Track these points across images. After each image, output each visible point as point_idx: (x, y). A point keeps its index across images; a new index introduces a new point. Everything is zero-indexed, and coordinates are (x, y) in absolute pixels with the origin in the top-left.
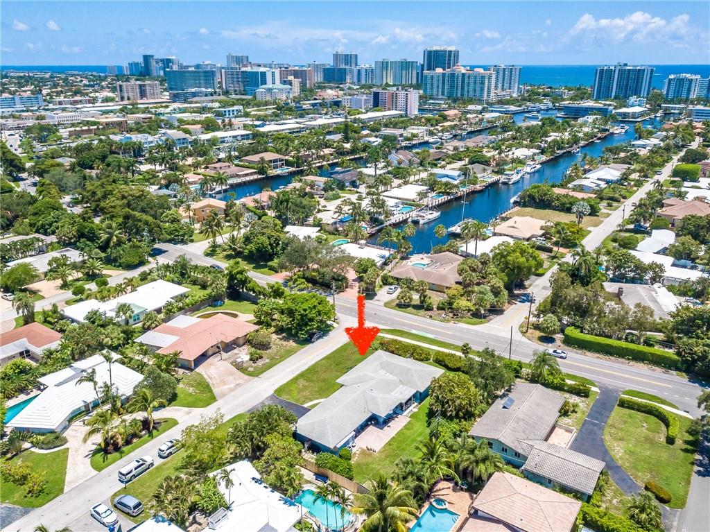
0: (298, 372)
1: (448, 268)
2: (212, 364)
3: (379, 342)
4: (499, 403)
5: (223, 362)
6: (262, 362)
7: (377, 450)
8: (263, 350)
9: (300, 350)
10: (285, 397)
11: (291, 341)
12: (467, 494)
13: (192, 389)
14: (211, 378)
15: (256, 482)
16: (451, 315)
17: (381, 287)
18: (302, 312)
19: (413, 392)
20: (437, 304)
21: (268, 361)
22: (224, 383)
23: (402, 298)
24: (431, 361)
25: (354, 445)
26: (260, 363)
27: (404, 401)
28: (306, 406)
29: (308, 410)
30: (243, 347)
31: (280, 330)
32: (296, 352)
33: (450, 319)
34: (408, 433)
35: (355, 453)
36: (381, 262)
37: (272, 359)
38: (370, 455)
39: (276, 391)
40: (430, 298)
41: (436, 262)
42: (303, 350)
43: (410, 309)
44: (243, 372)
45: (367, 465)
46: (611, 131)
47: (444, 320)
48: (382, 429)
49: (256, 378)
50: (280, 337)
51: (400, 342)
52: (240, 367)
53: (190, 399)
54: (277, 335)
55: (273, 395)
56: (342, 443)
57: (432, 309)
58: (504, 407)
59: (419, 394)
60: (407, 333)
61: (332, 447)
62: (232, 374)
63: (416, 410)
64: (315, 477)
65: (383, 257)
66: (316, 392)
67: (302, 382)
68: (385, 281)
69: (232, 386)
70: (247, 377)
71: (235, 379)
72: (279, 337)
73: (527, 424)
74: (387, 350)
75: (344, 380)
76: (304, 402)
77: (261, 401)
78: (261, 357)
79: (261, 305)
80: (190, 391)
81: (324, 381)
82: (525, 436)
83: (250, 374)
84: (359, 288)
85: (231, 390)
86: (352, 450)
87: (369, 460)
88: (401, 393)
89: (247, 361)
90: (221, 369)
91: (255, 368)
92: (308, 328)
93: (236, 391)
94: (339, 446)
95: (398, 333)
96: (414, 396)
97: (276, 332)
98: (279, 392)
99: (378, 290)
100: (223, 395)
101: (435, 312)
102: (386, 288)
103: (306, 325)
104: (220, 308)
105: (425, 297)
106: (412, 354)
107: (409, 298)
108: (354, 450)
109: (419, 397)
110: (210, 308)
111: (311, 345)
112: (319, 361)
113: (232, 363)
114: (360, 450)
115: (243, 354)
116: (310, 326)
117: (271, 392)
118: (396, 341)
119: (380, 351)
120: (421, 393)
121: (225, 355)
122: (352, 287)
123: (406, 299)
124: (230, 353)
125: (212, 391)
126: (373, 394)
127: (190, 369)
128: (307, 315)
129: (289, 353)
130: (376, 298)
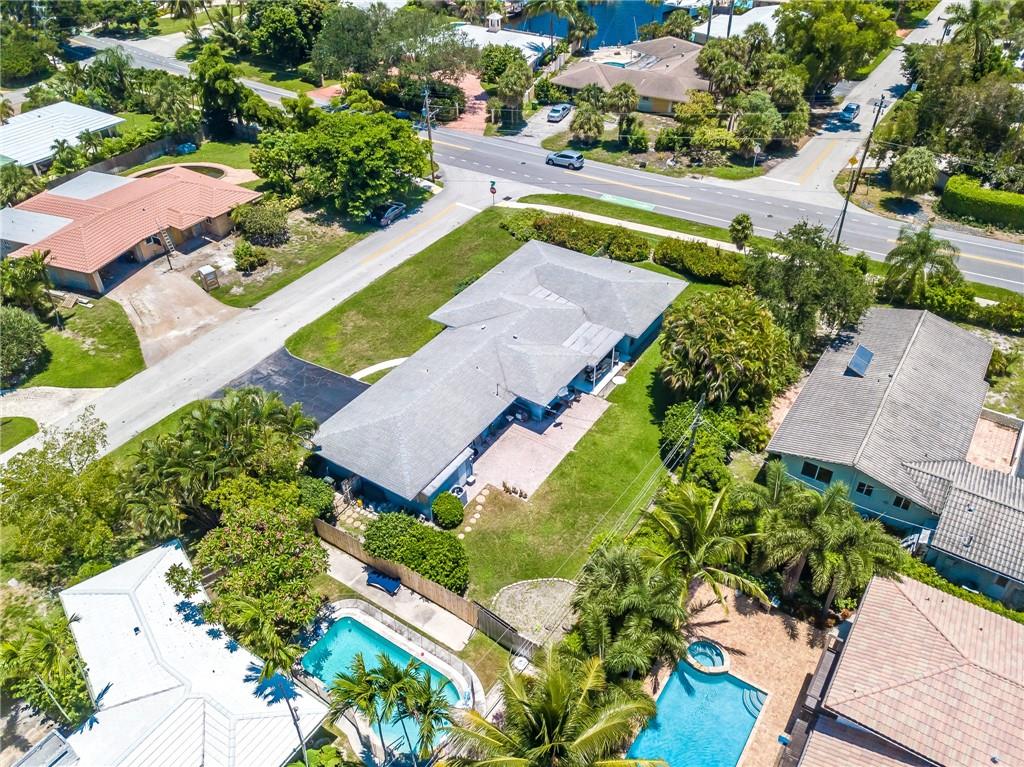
0: (346, 295)
1: (676, 63)
2: (147, 281)
3: (531, 223)
4: (834, 362)
5: (175, 274)
6: (265, 274)
7: (530, 493)
8: (270, 245)
9: (354, 243)
10: (309, 356)
11: (336, 225)
12: (776, 621)
13: (89, 341)
14: (140, 314)
15: (187, 618)
16: (686, 160)
17: (534, 108)
18: (351, 154)
19: (617, 336)
20: (655, 138)
21: (278, 270)
22: (170, 324)
23: (581, 127)
24: (650, 260)
25: (470, 480)
26: (260, 275)
27: (594, 363)
28: (357, 376)
29: (360, 388)
30: (225, 241)
31: (310, 202)
32: (346, 248)
33: (684, 168)
34: (606, 441)
35: (475, 503)
36: (533, 59)
37: (289, 265)
38: (512, 506)
39: (289, 341)
40: (641, 125)
41: (648, 56)
42: (360, 244)
43: (599, 151)
44: (218, 298)
45: (505, 535)
47: (670, 173)
48: (541, 432)
49: (248, 312)
50: (313, 215)
51: (580, 221)
52: (212, 286)
53: (81, 367)
54: (306, 212)
55: (282, 351)
56: (437, 483)
57: (644, 150)
58: (849, 372)
59: (628, 342)
60: (593, 201)
61: (409, 495)
62: (191, 302)
63: (621, 380)
64: (365, 576)
65: (536, 48)
66: (384, 340)
67: (353, 319)
68: (544, 98)
69: (188, 331)
70: (226, 309)
71: (198, 314)
72: (308, 216)
73: (917, 416)
74: (550, 240)
75: (449, 315)
76: (354, 368)
77: (250, 367)
78: (263, 263)
79: (265, 146)
80: (85, 347)
81: (405, 314)
82: (919, 453)
83: (237, 302)
84: (489, 112)
85: (185, 341)
86: (465, 496)
87: (512, 520)
88: (587, 342)
89: (230, 272)
90: (168, 291)
91: (246, 287)
92: (369, 194)
93: (196, 342)
94: (429, 491)
95: (573, 203)
96: (618, 347)
97: (304, 207)
98: (297, 343)
99: (529, 116)
100: (163, 354)
101: (652, 155)
102: (546, 111)
103: (364, 186)
104: (187, 157)
105: (631, 121)
106: (607, 248)
107: (596, 125)
108: (471, 493)
109: (629, 349)
110: (168, 157)
111: (379, 233)
112: (396, 269)
113: (194, 278)
114: (486, 492)
115: (223, 257)
116: (373, 188)
117: (277, 342)
118: (570, 218)
119: (535, 245)
120: (633, 340)
121: (179, 259)
122: (474, 110)
123: (590, 129)
124: (194, 254)
125: (138, 343)
126: (516, 348)
127: (94, 294)
128: (361, 162)
129: (330, 251)
130: (525, 131)
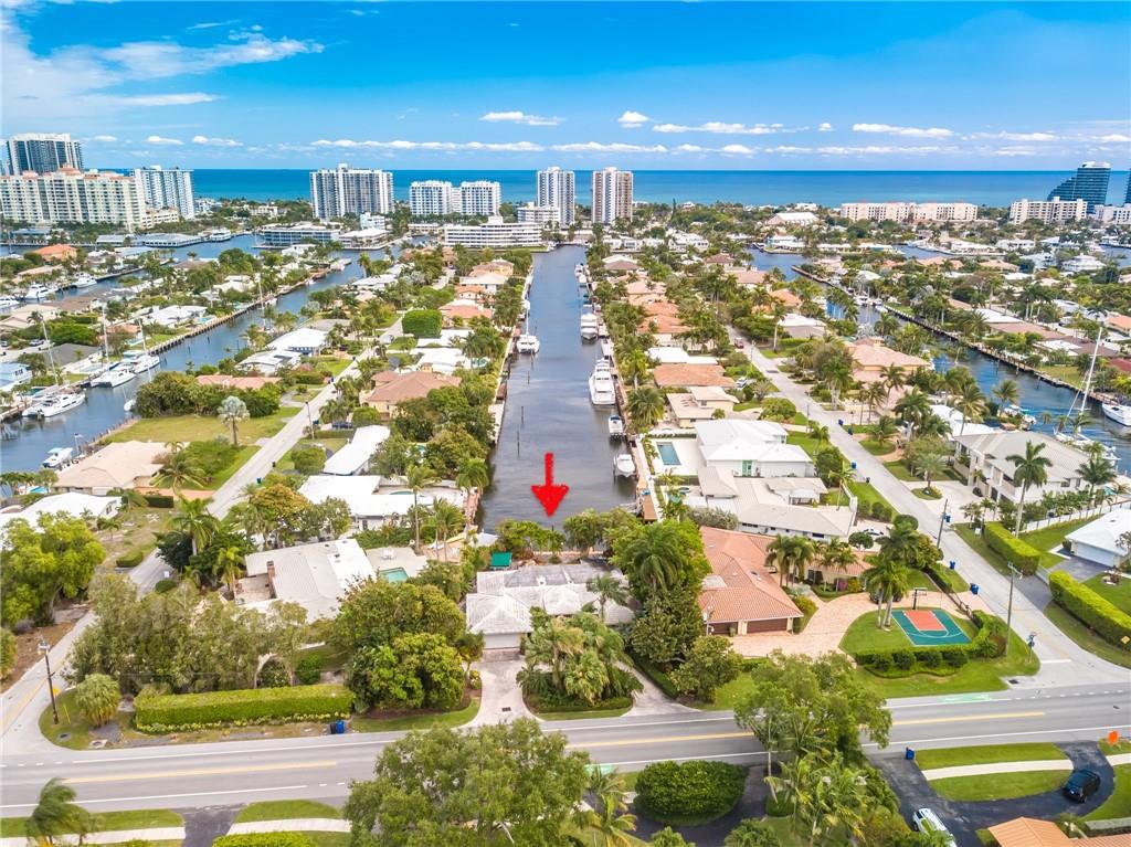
46: (333, 266)
